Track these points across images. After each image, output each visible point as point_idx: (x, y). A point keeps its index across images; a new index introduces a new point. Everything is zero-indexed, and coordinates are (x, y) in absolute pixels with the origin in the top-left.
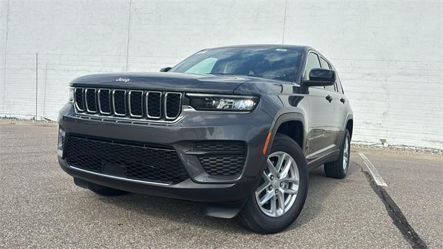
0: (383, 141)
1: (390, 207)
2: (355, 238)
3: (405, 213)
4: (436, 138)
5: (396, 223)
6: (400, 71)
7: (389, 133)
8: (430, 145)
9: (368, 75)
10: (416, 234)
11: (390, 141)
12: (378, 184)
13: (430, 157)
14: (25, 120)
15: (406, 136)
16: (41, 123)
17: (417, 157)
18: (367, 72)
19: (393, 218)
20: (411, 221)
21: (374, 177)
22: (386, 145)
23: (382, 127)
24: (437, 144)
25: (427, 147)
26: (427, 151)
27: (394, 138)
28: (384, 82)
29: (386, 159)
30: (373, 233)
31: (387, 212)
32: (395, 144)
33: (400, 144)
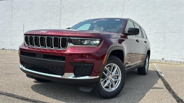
0: (163, 59)
1: (165, 83)
5: (167, 88)
7: (166, 56)
10: (174, 92)
11: (166, 59)
12: (161, 75)
17: (177, 65)
18: (157, 31)
19: (165, 86)
20: (172, 87)
23: (163, 53)
26: (181, 63)
31: (163, 84)
32: (168, 60)
33: (170, 60)
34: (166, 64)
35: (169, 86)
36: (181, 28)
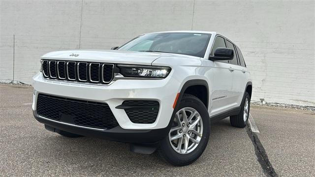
0: (262, 100)
1: (258, 148)
2: (226, 172)
3: (267, 153)
4: (299, 98)
5: (260, 160)
6: (274, 50)
7: (266, 94)
8: (295, 103)
9: (252, 52)
10: (273, 169)
11: (267, 100)
12: (253, 131)
13: (294, 112)
14: (5, 83)
15: (278, 96)
16: (17, 85)
17: (285, 112)
19: (258, 156)
20: (271, 159)
21: (251, 126)
22: (264, 103)
23: (262, 90)
24: (300, 102)
25: (292, 104)
26: (293, 107)
27: (270, 98)
28: (263, 58)
29: (262, 113)
30: (241, 168)
31: (254, 152)
32: (270, 102)
33: (274, 102)
34: (267, 108)
35: (266, 156)
36: (293, 46)
